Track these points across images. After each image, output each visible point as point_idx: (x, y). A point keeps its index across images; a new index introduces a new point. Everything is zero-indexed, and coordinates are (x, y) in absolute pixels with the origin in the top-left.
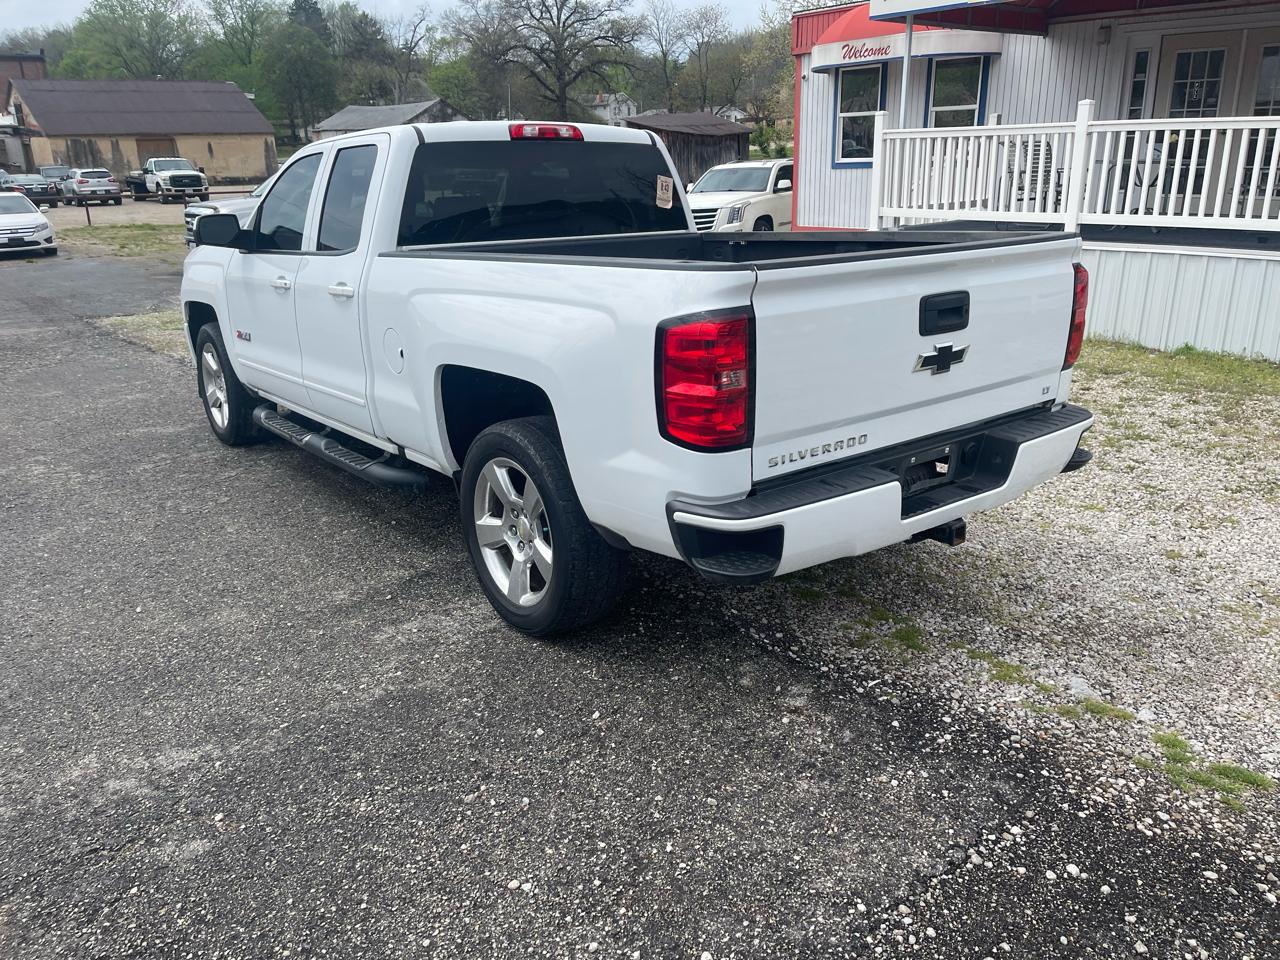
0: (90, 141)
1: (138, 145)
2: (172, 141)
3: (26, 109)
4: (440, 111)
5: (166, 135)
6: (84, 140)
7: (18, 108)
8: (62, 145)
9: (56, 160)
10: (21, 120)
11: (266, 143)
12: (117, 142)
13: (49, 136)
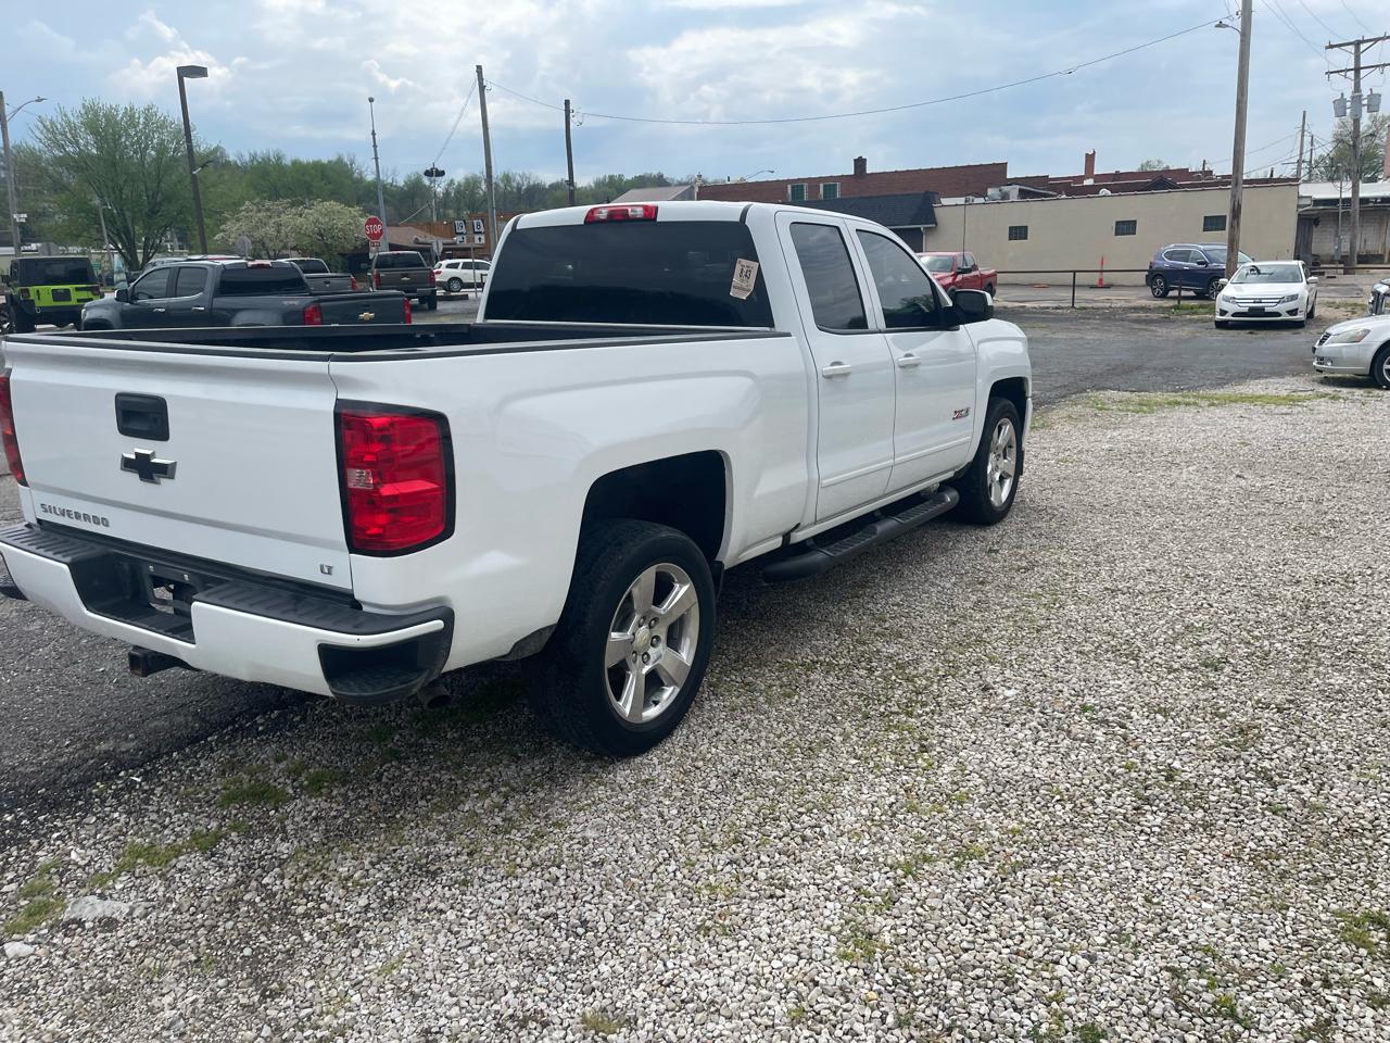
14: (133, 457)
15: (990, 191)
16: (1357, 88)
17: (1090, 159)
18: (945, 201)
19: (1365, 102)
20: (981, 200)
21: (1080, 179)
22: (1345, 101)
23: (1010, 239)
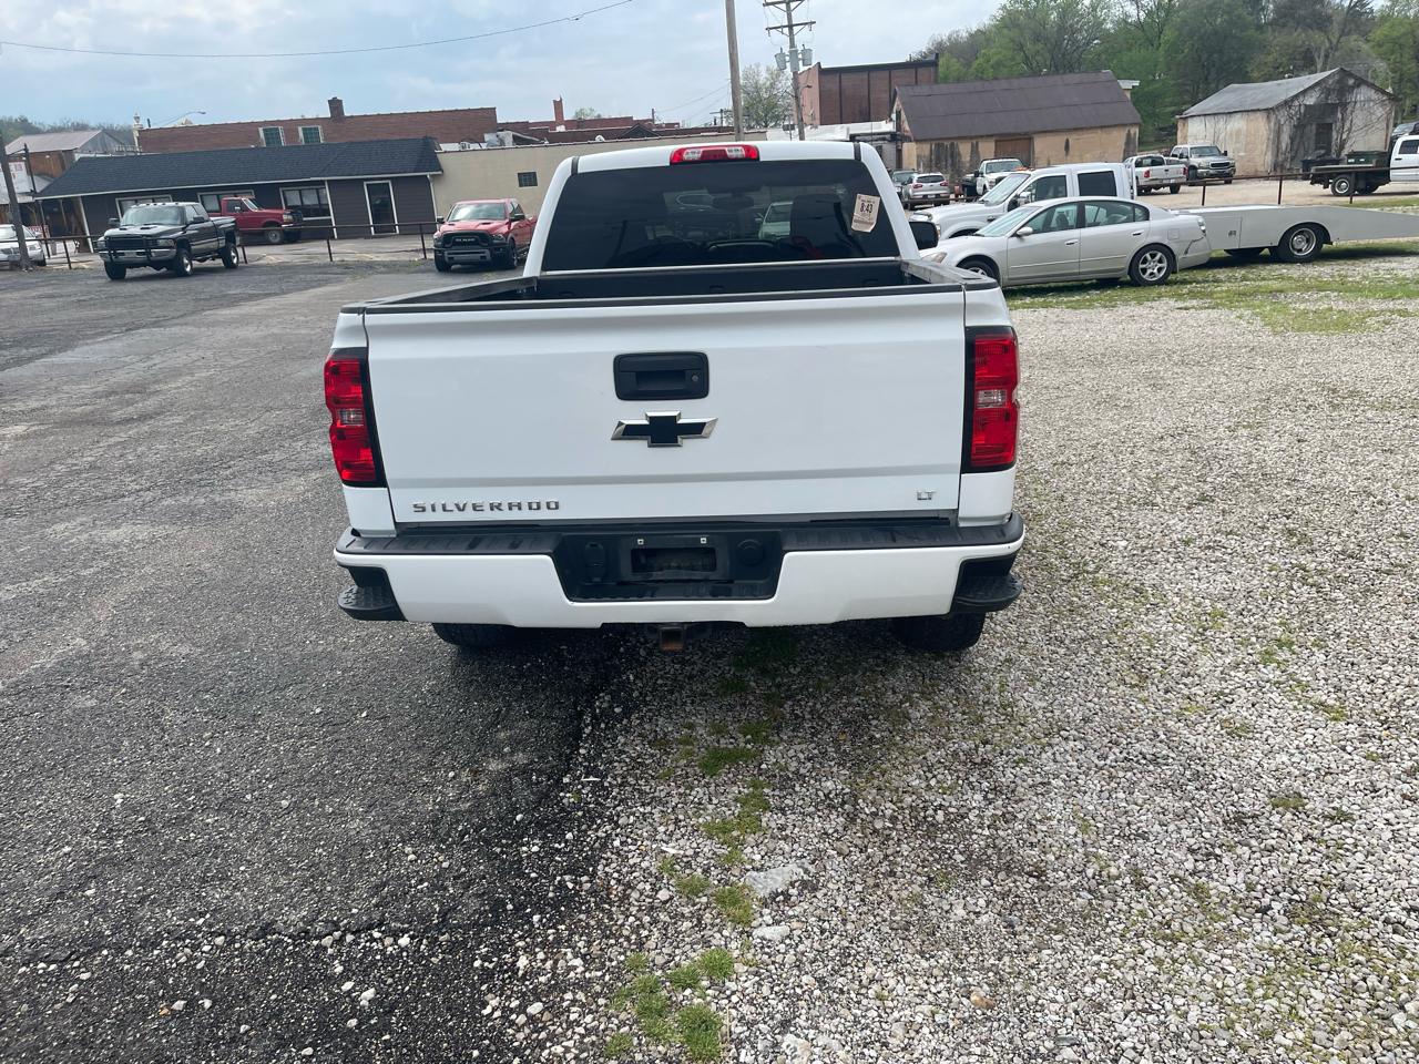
0: (952, 144)
1: (996, 146)
2: (1030, 139)
3: (903, 116)
4: (1338, 82)
5: (1026, 134)
6: (947, 143)
7: (898, 117)
8: (926, 149)
9: (918, 165)
10: (899, 126)
11: (1129, 134)
12: (977, 144)
13: (917, 141)
14: (646, 422)
15: (487, 137)
16: (792, 44)
17: (558, 105)
18: (445, 147)
19: (800, 56)
20: (476, 146)
21: (552, 125)
22: (784, 55)
23: (521, 185)
